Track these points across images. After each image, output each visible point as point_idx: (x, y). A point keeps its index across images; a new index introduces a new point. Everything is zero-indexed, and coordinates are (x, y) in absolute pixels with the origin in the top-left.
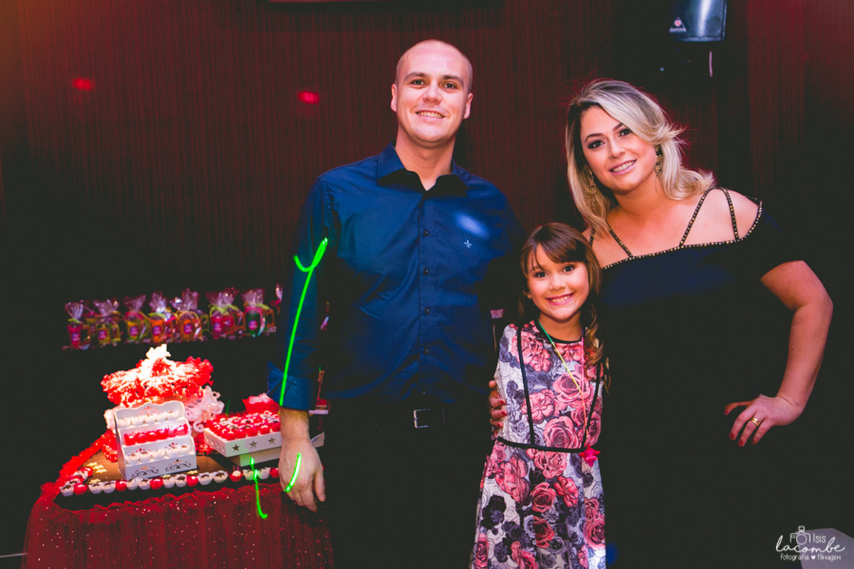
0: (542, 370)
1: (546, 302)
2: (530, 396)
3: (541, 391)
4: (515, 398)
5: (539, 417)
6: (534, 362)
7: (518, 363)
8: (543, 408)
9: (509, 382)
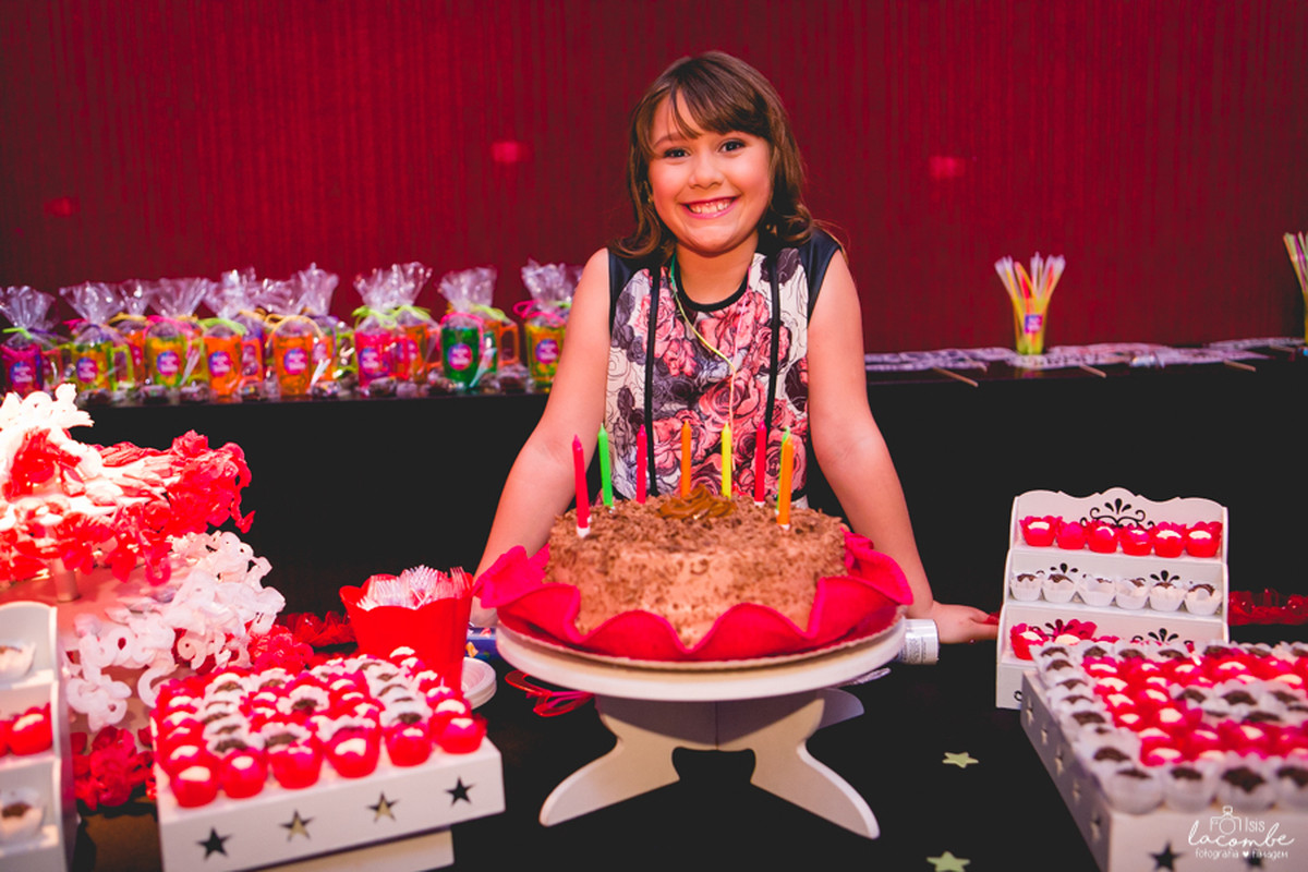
0: (682, 372)
1: (680, 210)
2: (655, 423)
3: (675, 415)
4: (630, 422)
5: (669, 464)
6: (670, 354)
7: (642, 352)
8: (677, 446)
9: (622, 389)
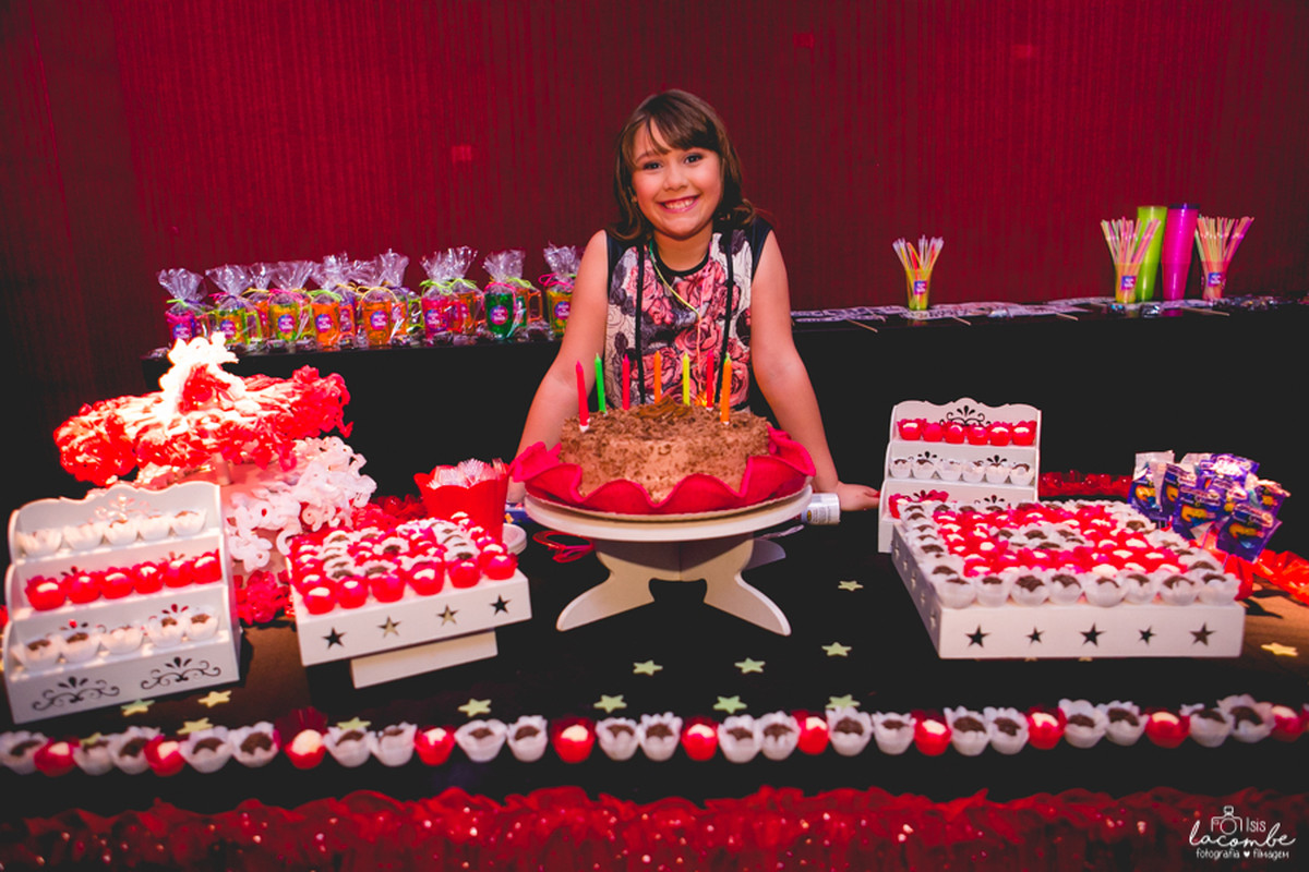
0: (663, 322)
1: (657, 207)
2: (644, 357)
6: (654, 309)
7: (632, 307)
9: (618, 334)
